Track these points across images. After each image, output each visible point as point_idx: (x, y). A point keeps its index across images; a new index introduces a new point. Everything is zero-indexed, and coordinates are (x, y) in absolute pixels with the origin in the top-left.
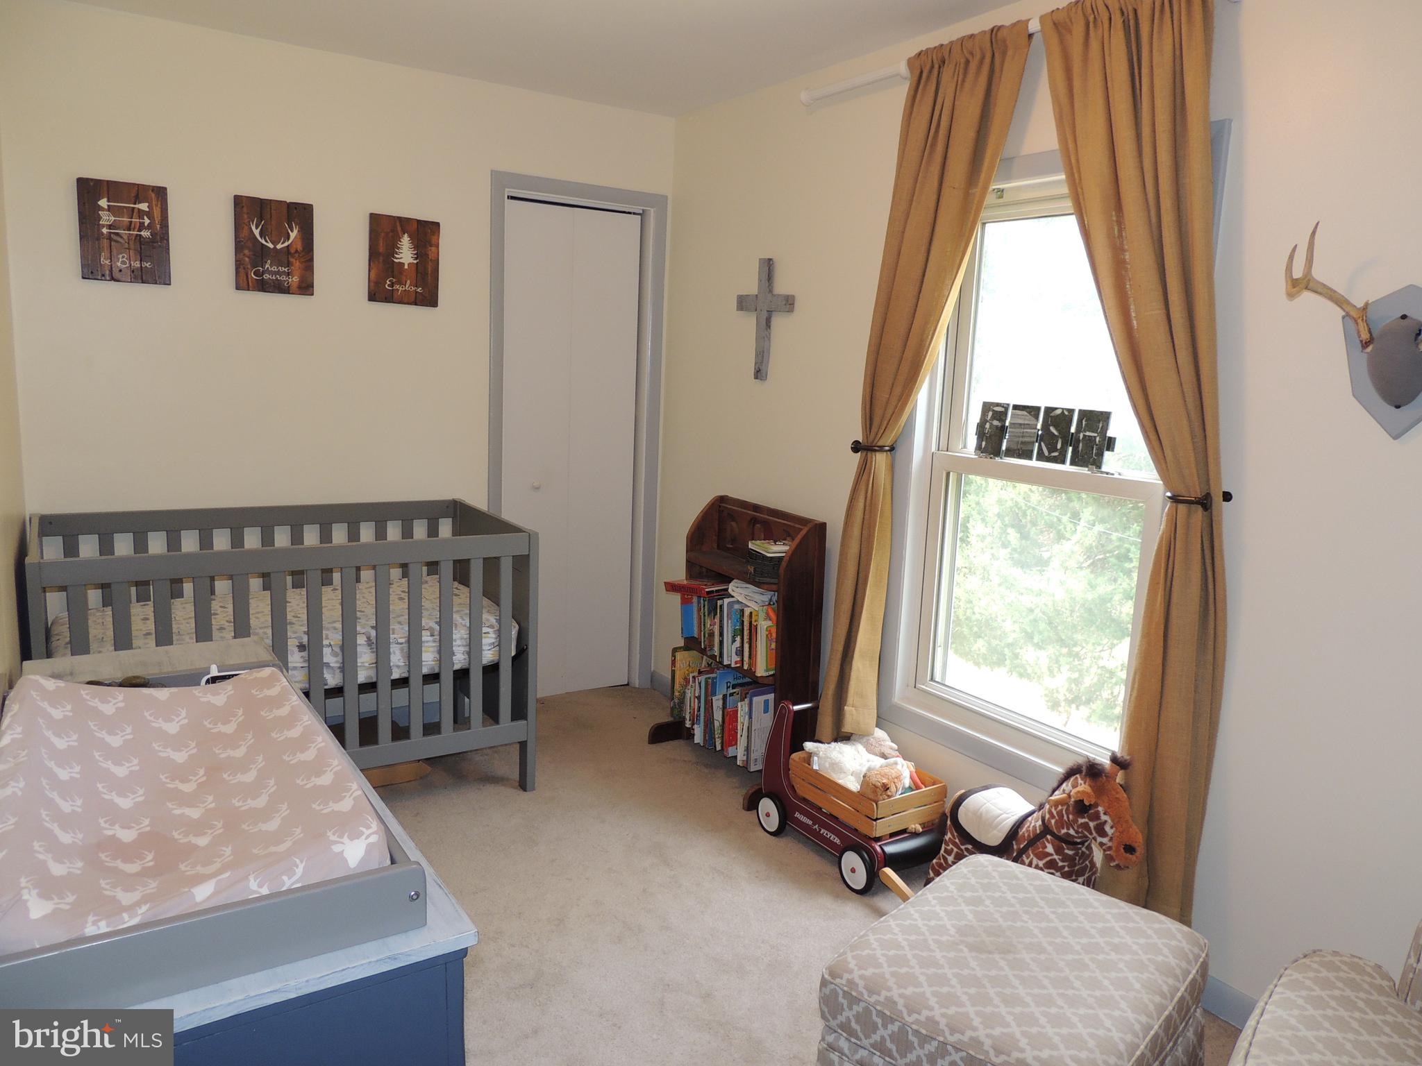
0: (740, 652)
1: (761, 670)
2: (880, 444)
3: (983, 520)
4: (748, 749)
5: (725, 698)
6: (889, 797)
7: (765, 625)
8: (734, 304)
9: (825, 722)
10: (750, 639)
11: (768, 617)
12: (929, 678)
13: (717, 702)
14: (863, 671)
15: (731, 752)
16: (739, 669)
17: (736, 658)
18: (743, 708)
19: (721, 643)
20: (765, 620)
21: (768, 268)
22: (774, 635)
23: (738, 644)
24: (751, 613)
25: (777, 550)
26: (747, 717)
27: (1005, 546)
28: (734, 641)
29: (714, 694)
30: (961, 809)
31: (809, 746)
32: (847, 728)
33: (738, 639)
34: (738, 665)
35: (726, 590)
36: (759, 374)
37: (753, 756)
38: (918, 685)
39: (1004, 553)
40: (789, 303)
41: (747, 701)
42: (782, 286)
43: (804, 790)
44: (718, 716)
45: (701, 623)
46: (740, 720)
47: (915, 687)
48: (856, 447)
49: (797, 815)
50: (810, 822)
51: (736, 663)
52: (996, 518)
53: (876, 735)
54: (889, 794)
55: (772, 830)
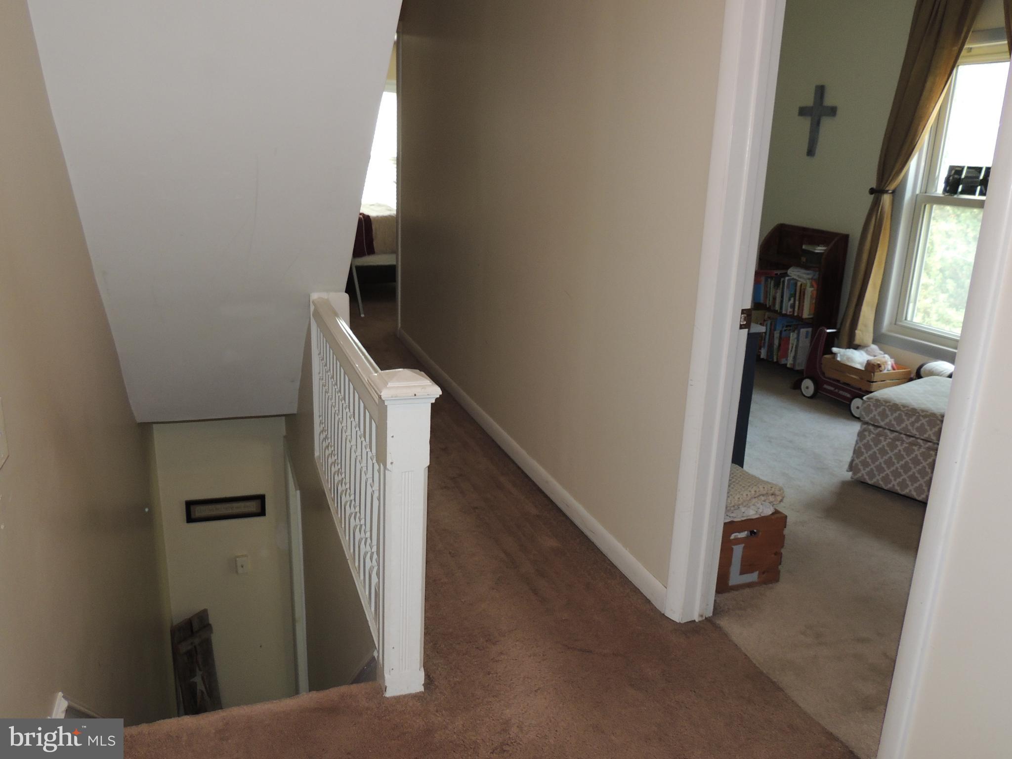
0: (793, 306)
1: (806, 314)
2: (887, 189)
3: (928, 274)
4: (795, 358)
5: (781, 333)
6: (881, 371)
7: (810, 291)
8: (796, 111)
9: (845, 338)
10: (800, 298)
11: (812, 286)
12: (904, 318)
13: (777, 335)
14: (867, 313)
15: (783, 361)
16: (792, 316)
17: (790, 310)
18: (793, 336)
19: (782, 302)
20: (810, 287)
21: (821, 91)
22: (815, 296)
23: (792, 301)
24: (801, 285)
25: (820, 249)
26: (796, 340)
27: (944, 291)
28: (790, 300)
29: (775, 330)
30: (922, 369)
31: (835, 350)
32: (857, 341)
33: (792, 299)
34: (791, 314)
35: (786, 273)
36: (811, 152)
37: (798, 361)
38: (898, 323)
39: (943, 297)
40: (833, 111)
41: (796, 332)
42: (829, 101)
43: (831, 374)
44: (776, 342)
45: (766, 293)
46: (791, 341)
47: (895, 324)
48: (872, 191)
49: (825, 386)
50: (832, 389)
51: (790, 312)
52: (938, 272)
53: (872, 347)
54: (881, 369)
55: (809, 395)
